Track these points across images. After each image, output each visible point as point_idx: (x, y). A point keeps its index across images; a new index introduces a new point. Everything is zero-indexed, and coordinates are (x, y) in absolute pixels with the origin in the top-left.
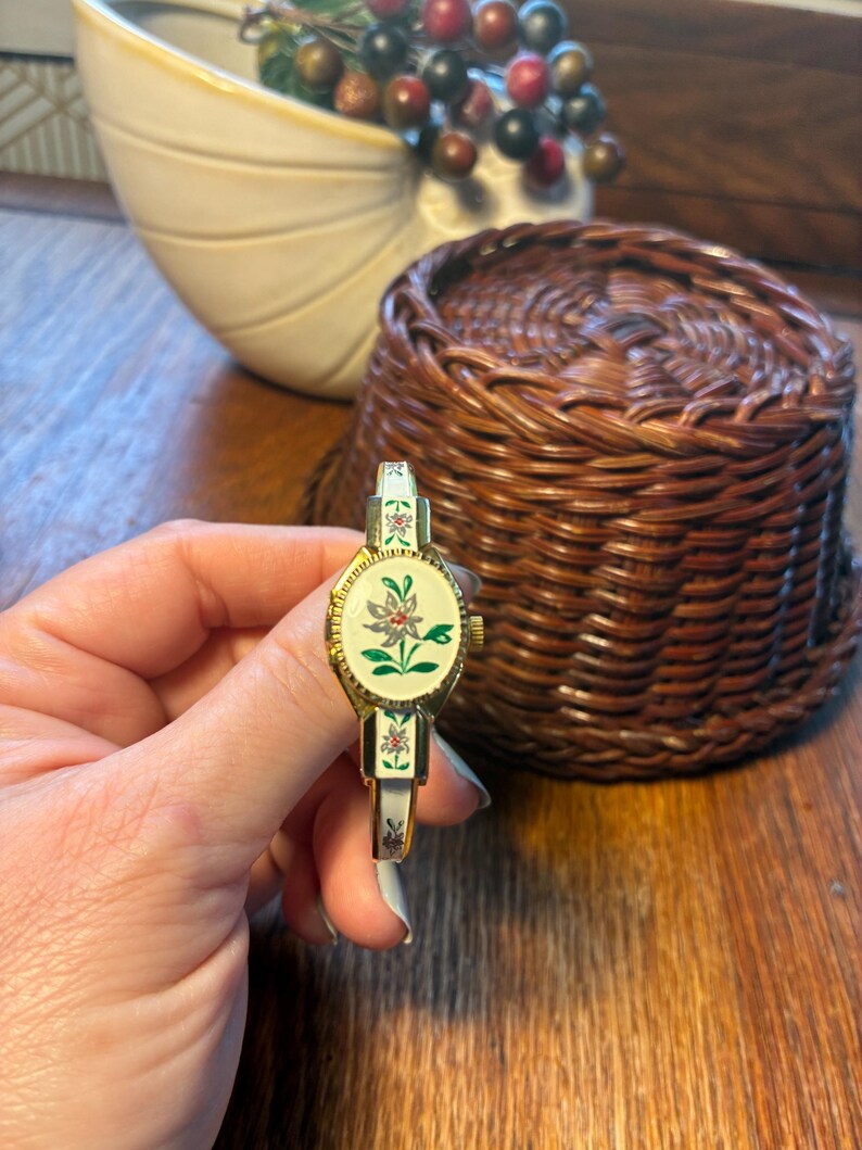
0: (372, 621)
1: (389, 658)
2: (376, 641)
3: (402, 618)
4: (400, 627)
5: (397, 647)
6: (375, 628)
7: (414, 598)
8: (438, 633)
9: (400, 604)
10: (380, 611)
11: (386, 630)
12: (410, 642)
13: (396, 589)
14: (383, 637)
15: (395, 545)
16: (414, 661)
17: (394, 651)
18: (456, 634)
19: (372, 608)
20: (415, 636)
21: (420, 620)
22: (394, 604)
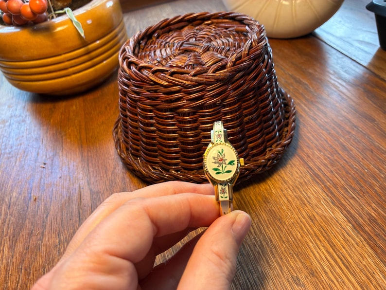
0: (214, 161)
1: (219, 170)
2: (216, 166)
3: (222, 160)
4: (221, 162)
5: (221, 166)
6: (215, 163)
7: (224, 155)
8: (231, 163)
9: (221, 156)
10: (216, 159)
11: (218, 163)
12: (224, 166)
13: (220, 153)
14: (217, 165)
15: (218, 142)
16: (226, 170)
17: (220, 168)
18: (236, 163)
19: (214, 158)
20: (225, 164)
21: (226, 160)
22: (219, 156)
